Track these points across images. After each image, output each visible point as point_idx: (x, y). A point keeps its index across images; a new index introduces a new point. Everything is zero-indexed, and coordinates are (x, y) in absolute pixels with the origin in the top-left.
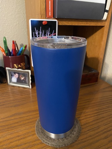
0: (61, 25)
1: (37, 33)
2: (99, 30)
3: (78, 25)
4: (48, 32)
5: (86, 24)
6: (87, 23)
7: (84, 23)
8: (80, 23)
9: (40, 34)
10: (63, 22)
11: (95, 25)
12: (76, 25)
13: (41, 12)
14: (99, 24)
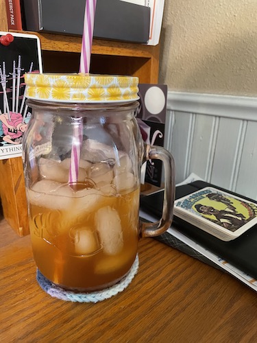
4: (17, 66)
5: (111, 51)
7: (105, 48)
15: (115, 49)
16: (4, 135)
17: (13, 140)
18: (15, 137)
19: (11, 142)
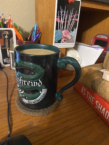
1: (62, 13)
4: (71, 12)
9: (64, 14)
12: (95, 8)
15: (105, 7)
16: (62, 39)
17: (64, 41)
18: (65, 40)
19: (64, 42)
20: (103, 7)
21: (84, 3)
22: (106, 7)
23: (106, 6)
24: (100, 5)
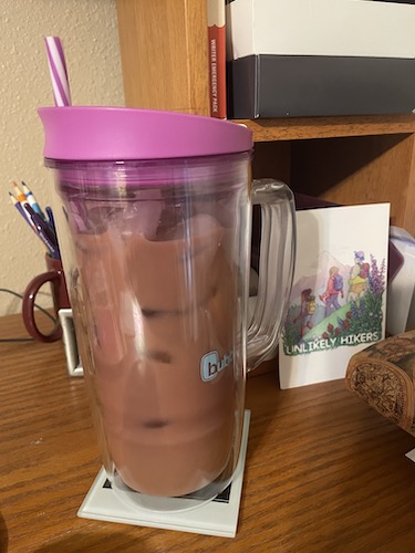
0: (263, 140)
2: (394, 148)
3: (320, 137)
5: (349, 131)
6: (352, 128)
7: (339, 127)
8: (329, 127)
10: (271, 129)
11: (382, 133)
13: (193, 100)
14: (395, 128)
15: (355, 126)
20: (347, 127)
21: (265, 129)
22: (362, 126)
23: (361, 123)
24: (333, 124)
